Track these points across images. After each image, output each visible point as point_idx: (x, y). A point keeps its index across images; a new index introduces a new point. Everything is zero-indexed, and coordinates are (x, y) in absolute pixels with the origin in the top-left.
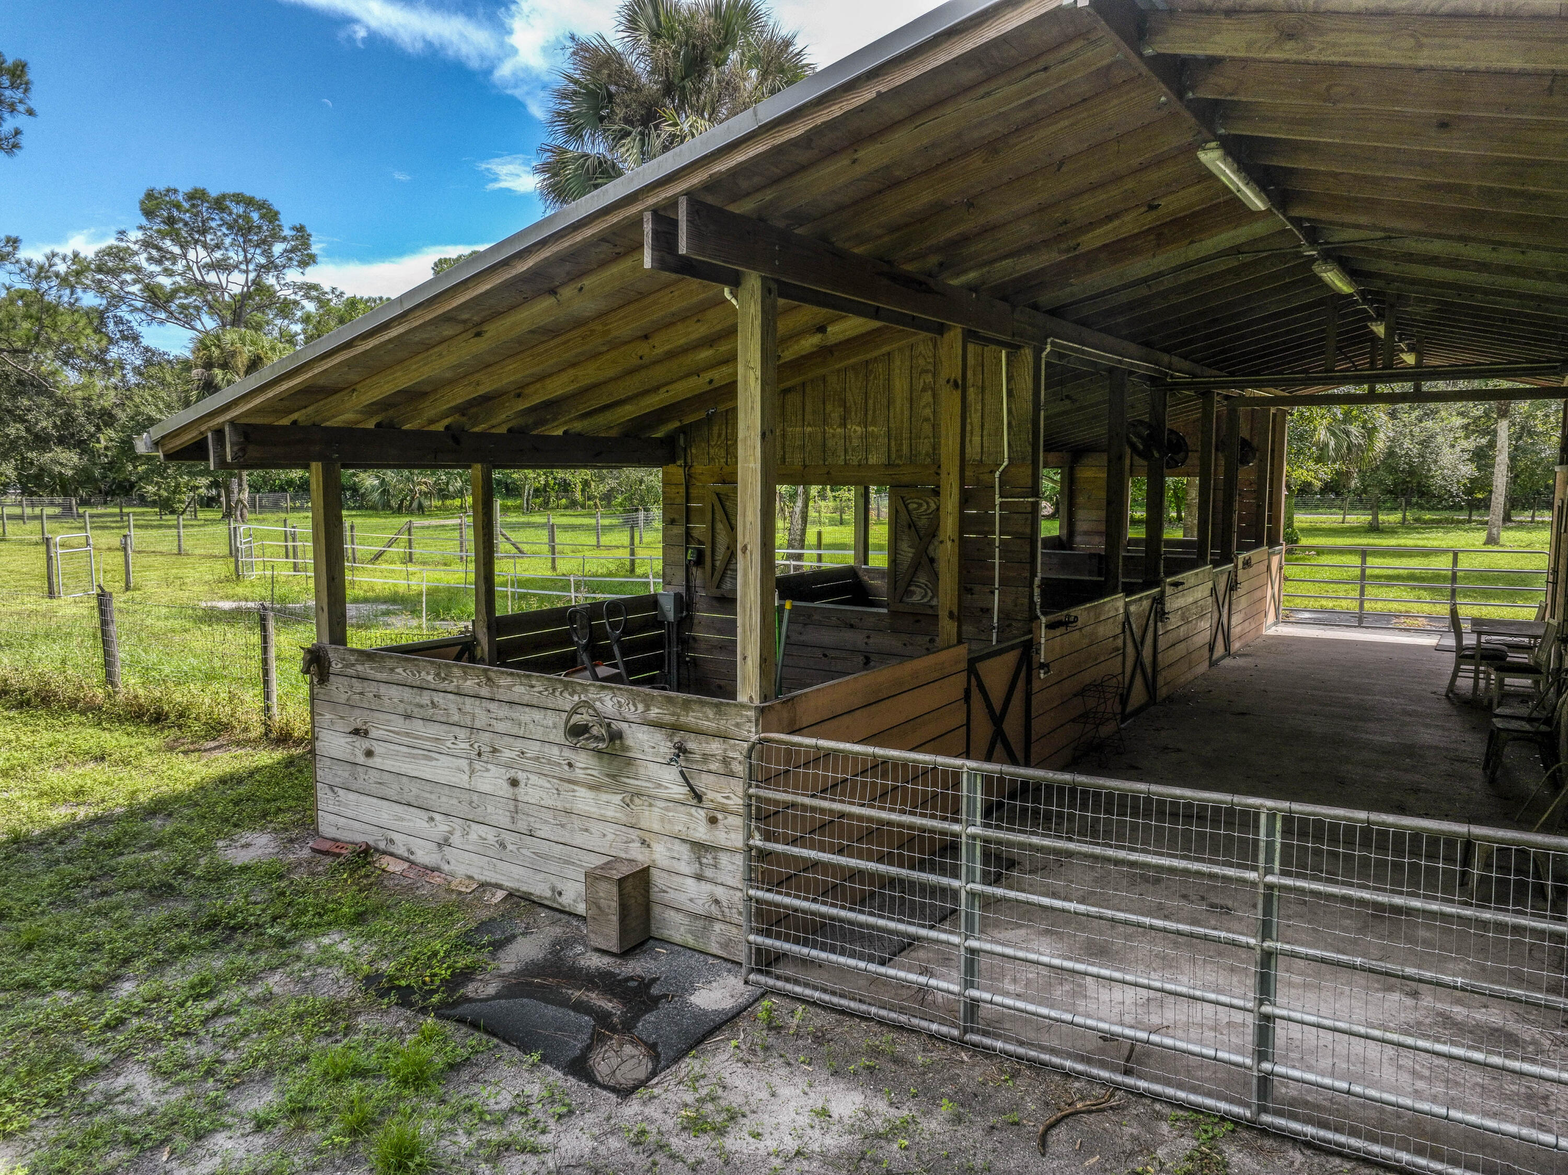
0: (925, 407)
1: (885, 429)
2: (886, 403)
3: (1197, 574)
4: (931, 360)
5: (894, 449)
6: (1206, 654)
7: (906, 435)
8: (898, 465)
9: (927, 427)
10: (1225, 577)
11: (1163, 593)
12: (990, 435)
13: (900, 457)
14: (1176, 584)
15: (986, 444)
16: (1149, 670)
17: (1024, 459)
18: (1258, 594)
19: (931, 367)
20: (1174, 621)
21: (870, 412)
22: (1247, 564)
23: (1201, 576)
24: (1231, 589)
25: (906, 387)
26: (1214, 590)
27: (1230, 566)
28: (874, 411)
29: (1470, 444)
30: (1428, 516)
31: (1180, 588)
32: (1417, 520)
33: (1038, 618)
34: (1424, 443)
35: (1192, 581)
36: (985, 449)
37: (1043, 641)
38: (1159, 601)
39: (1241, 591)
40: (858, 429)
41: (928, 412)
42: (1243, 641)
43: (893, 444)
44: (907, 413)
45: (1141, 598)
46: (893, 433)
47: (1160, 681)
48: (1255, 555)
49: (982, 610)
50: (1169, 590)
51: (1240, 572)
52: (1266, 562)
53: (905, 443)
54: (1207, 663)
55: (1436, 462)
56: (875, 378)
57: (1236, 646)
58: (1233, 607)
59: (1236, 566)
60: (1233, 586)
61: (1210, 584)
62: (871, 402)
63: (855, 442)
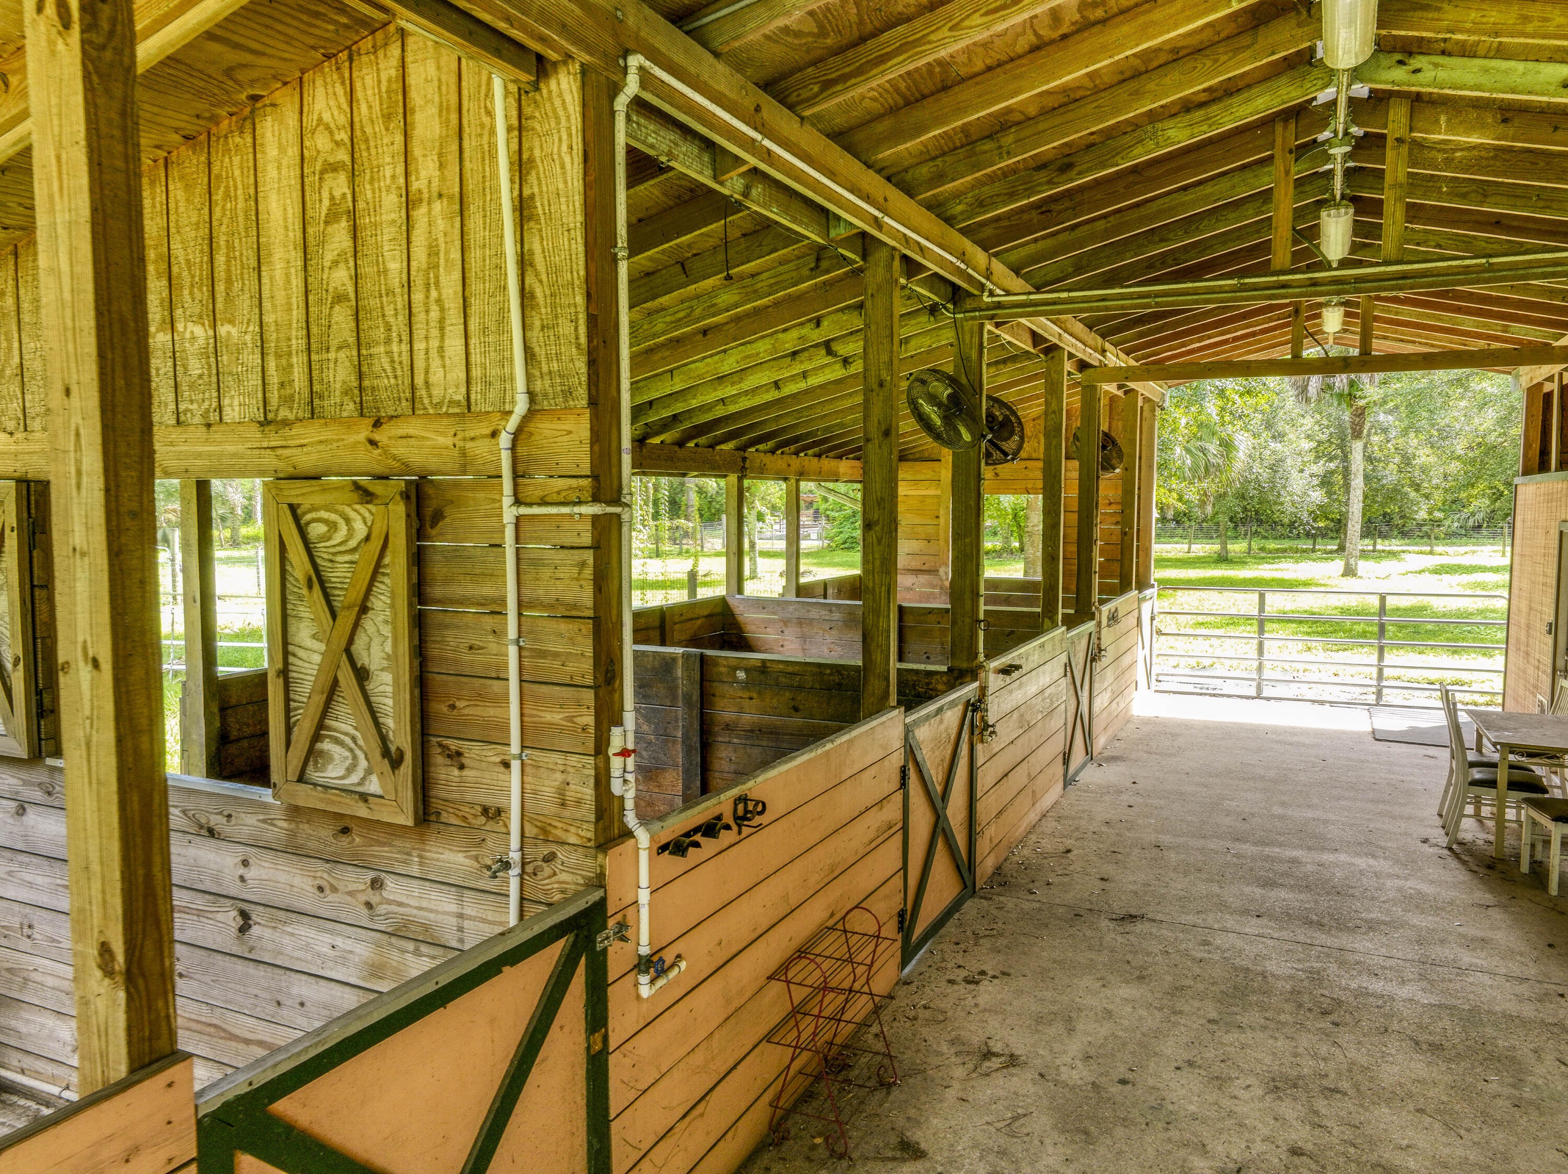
0: (335, 263)
1: (254, 328)
2: (253, 263)
3: (1042, 646)
4: (344, 136)
5: (274, 378)
6: (1059, 768)
7: (298, 343)
8: (286, 423)
9: (342, 318)
10: (1084, 642)
11: (983, 689)
12: (484, 330)
13: (288, 400)
14: (1006, 671)
15: (475, 358)
16: (961, 839)
17: (568, 393)
18: (1127, 660)
19: (343, 156)
20: (1005, 732)
21: (220, 288)
22: (1114, 618)
23: (1048, 647)
24: (1093, 660)
25: (294, 211)
26: (1069, 665)
27: (1090, 626)
28: (229, 281)
29: (1319, 468)
30: (1272, 545)
31: (1015, 675)
32: (1262, 549)
33: (628, 834)
34: (1273, 468)
35: (1035, 658)
36: (476, 372)
37: (644, 897)
38: (975, 706)
39: (1105, 661)
40: (199, 331)
41: (341, 277)
42: (1110, 732)
43: (272, 364)
44: (297, 282)
45: (940, 710)
46: (272, 336)
47: (983, 846)
48: (1119, 603)
49: (485, 810)
50: (994, 681)
51: (1104, 632)
52: (1136, 613)
53: (298, 362)
54: (1060, 784)
55: (1284, 487)
56: (227, 196)
57: (1100, 742)
58: (1096, 685)
59: (1099, 624)
60: (1094, 655)
61: (1063, 658)
62: (220, 259)
63: (196, 367)
